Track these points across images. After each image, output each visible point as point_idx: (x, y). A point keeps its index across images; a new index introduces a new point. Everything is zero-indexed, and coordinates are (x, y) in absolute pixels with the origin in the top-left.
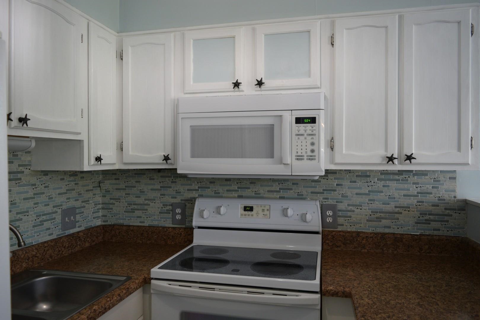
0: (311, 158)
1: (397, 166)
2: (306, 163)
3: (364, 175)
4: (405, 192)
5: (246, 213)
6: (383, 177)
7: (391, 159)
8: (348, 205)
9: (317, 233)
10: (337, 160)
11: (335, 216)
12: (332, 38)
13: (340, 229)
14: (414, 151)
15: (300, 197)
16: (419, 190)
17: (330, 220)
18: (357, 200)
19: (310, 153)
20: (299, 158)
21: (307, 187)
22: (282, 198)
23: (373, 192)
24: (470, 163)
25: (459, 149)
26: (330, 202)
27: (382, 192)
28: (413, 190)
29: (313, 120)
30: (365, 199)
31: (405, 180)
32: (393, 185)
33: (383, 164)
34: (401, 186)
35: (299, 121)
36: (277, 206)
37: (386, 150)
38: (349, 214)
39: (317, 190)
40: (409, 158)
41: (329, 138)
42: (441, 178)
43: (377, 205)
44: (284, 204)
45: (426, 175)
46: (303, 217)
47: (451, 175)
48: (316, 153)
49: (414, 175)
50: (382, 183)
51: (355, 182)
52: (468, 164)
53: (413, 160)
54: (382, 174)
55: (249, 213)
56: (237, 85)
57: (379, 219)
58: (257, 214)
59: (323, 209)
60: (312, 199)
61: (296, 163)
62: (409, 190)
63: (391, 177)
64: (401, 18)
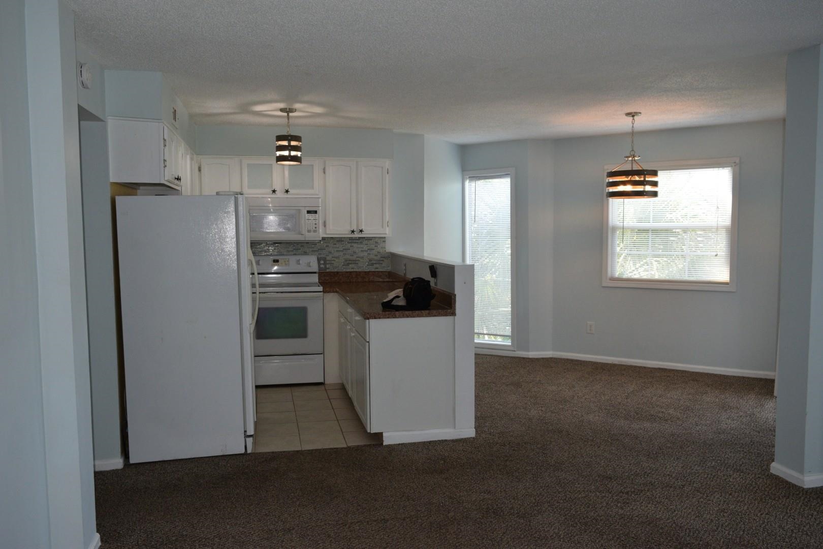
0: (315, 231)
1: (356, 235)
2: (312, 234)
3: (340, 240)
4: (360, 249)
5: (274, 263)
6: (350, 241)
7: (353, 232)
8: (333, 257)
9: (315, 273)
10: (328, 233)
11: (325, 264)
12: (324, 169)
13: (328, 271)
14: (363, 228)
15: (305, 253)
16: (368, 248)
17: (322, 266)
18: (336, 254)
19: (314, 229)
20: (309, 231)
21: (310, 248)
22: (295, 254)
23: (345, 249)
24: (387, 233)
25: (383, 227)
26: (322, 256)
27: (350, 249)
28: (365, 248)
29: (316, 212)
30: (341, 254)
31: (361, 243)
32: (355, 245)
33: (349, 234)
34: (359, 246)
35: (309, 212)
36: (293, 259)
37: (351, 227)
38: (333, 262)
39: (315, 249)
40: (361, 231)
41: (323, 221)
42: (379, 242)
43: (348, 257)
44: (298, 257)
45: (371, 240)
46: (309, 265)
47: (383, 240)
48: (317, 229)
49: (366, 240)
50: (350, 245)
51: (335, 244)
52: (386, 234)
53: (363, 232)
54: (350, 240)
55: (277, 263)
56: (274, 191)
57: (348, 264)
58: (282, 264)
59: (319, 260)
60: (312, 255)
61: (307, 233)
62: (363, 248)
63: (355, 241)
64: (357, 162)
